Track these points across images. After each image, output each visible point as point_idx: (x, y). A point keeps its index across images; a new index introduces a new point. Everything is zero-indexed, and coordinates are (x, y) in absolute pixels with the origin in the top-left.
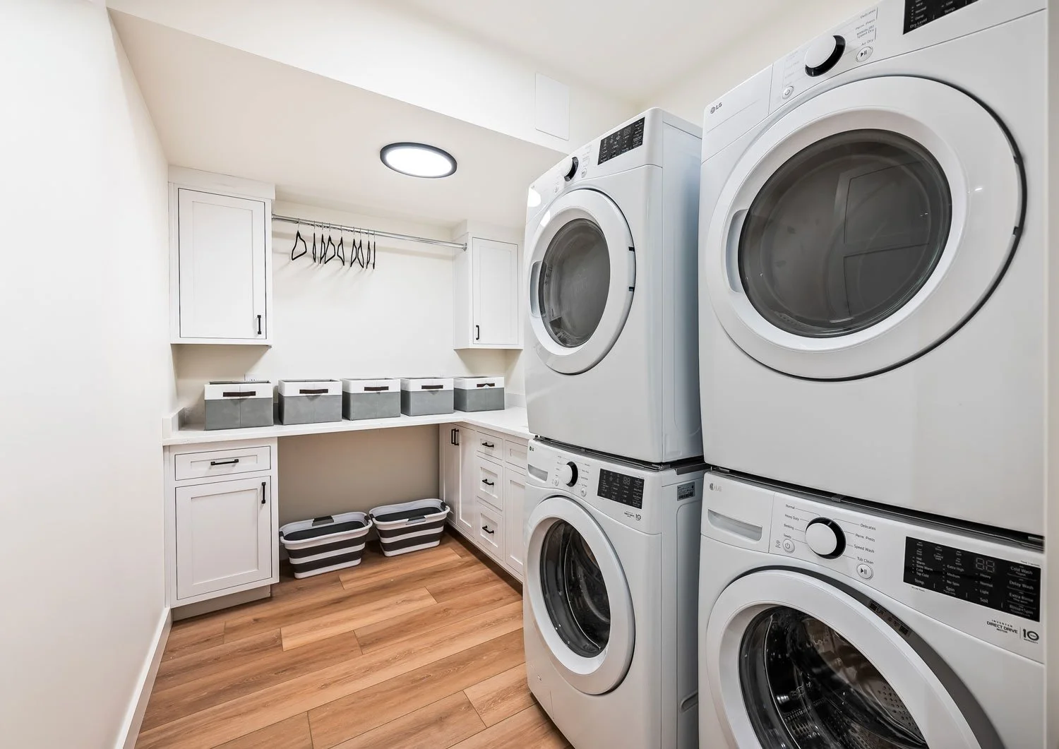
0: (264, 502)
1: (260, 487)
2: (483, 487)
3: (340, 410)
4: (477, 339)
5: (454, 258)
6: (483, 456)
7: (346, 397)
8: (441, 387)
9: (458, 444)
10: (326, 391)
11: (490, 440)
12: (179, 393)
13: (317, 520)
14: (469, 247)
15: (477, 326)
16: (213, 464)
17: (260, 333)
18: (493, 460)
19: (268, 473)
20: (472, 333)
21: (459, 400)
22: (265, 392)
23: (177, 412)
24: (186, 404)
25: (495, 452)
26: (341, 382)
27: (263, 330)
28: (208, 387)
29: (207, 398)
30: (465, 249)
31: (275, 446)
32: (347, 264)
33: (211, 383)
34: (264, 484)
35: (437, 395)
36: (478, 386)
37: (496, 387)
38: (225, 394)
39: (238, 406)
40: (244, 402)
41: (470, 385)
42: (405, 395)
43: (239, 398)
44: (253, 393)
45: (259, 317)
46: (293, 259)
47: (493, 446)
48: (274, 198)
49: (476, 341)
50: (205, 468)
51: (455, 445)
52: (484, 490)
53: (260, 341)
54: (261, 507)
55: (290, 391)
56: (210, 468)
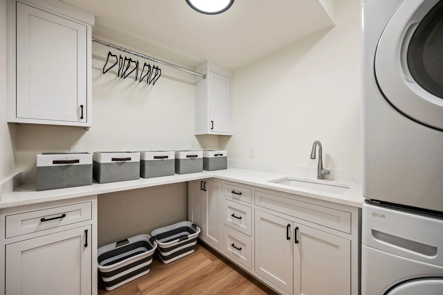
0: (86, 245)
1: (83, 234)
2: (230, 219)
3: (138, 172)
4: (212, 129)
5: (195, 84)
6: (231, 199)
7: (142, 163)
8: (197, 156)
9: (206, 190)
10: (129, 159)
11: (237, 190)
12: (17, 161)
13: (118, 243)
14: (208, 77)
15: (212, 122)
16: (43, 220)
17: (82, 118)
18: (241, 202)
19: (90, 222)
20: (210, 125)
21: (206, 164)
22: (87, 160)
23: (12, 177)
24: (22, 169)
25: (242, 198)
26: (140, 153)
27: (84, 116)
28: (40, 156)
29: (39, 165)
30: (205, 78)
31: (95, 201)
32: (138, 81)
33: (43, 154)
34: (86, 232)
35: (194, 161)
36: (215, 155)
37: (223, 156)
38: (55, 162)
39: (66, 170)
40: (70, 168)
41: (211, 155)
42: (177, 161)
43: (66, 165)
44: (77, 161)
45: (82, 106)
46: (104, 73)
47: (241, 194)
48: (94, 24)
49: (211, 130)
50: (35, 224)
51: (204, 190)
52: (232, 221)
53: (82, 123)
54: (84, 250)
55: (105, 159)
56: (40, 224)
